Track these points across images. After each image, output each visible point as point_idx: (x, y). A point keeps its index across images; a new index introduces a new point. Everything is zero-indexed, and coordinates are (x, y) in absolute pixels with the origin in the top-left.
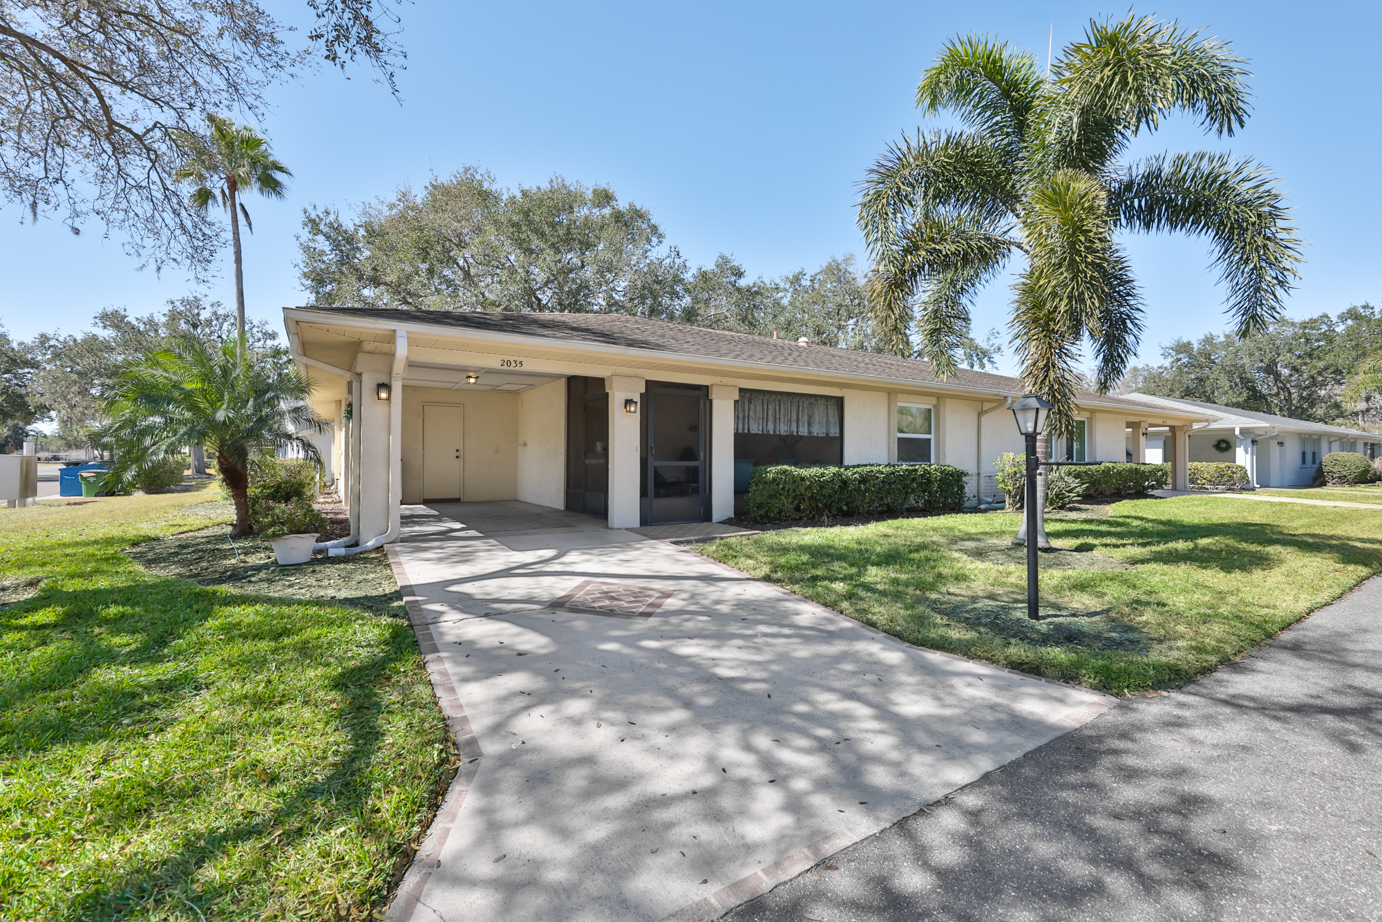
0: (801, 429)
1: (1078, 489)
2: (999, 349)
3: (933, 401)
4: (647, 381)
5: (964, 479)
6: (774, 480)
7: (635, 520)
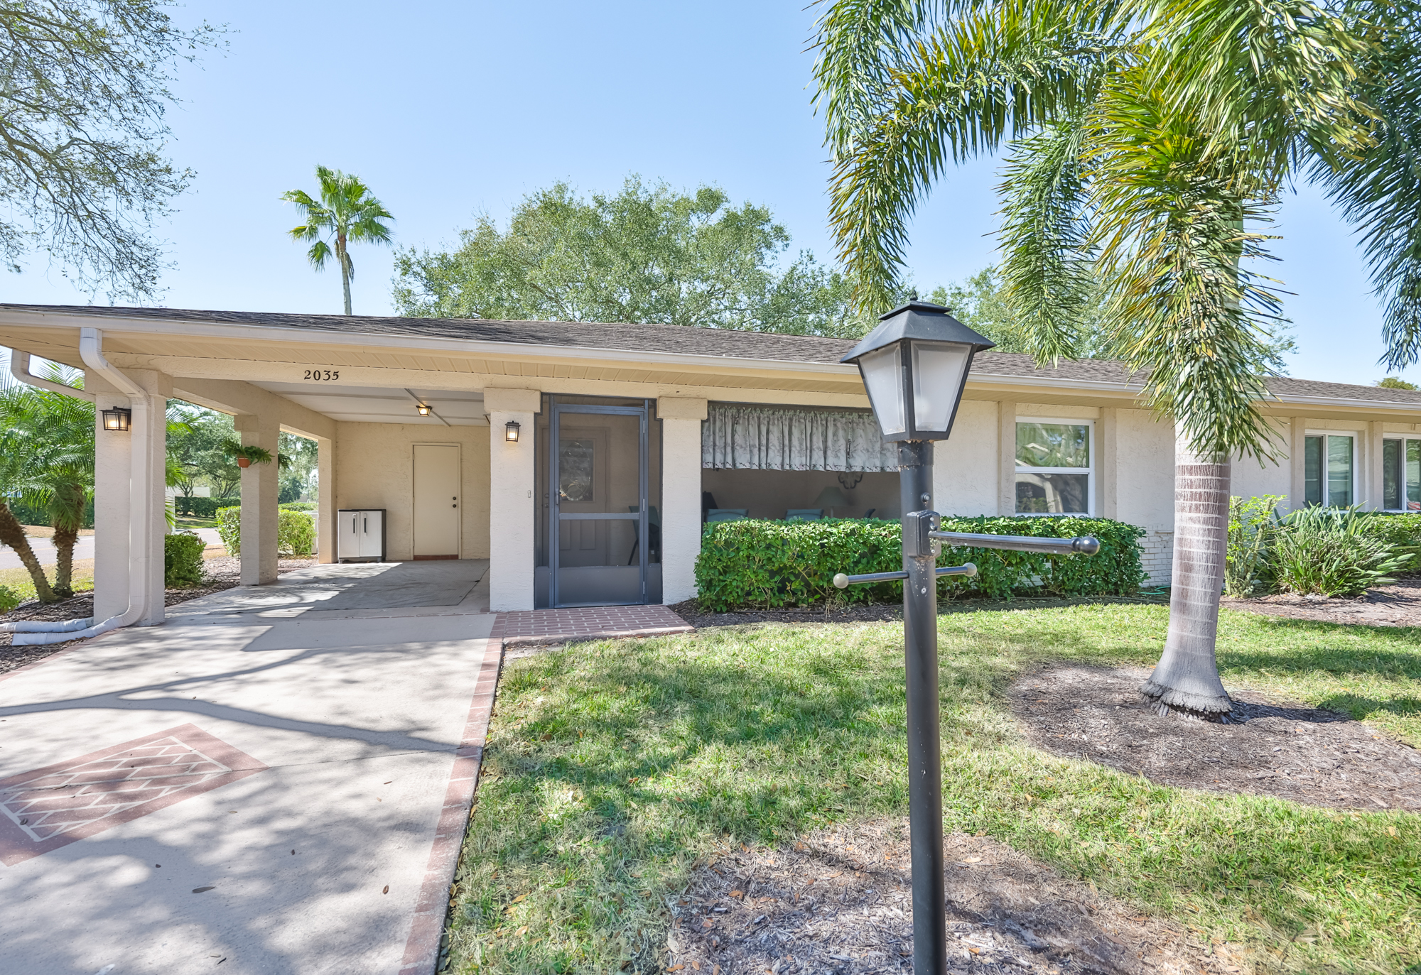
0: (831, 461)
1: (1390, 563)
2: (1290, 344)
3: (1092, 412)
4: (542, 394)
5: (1139, 541)
6: (728, 543)
7: (526, 601)
